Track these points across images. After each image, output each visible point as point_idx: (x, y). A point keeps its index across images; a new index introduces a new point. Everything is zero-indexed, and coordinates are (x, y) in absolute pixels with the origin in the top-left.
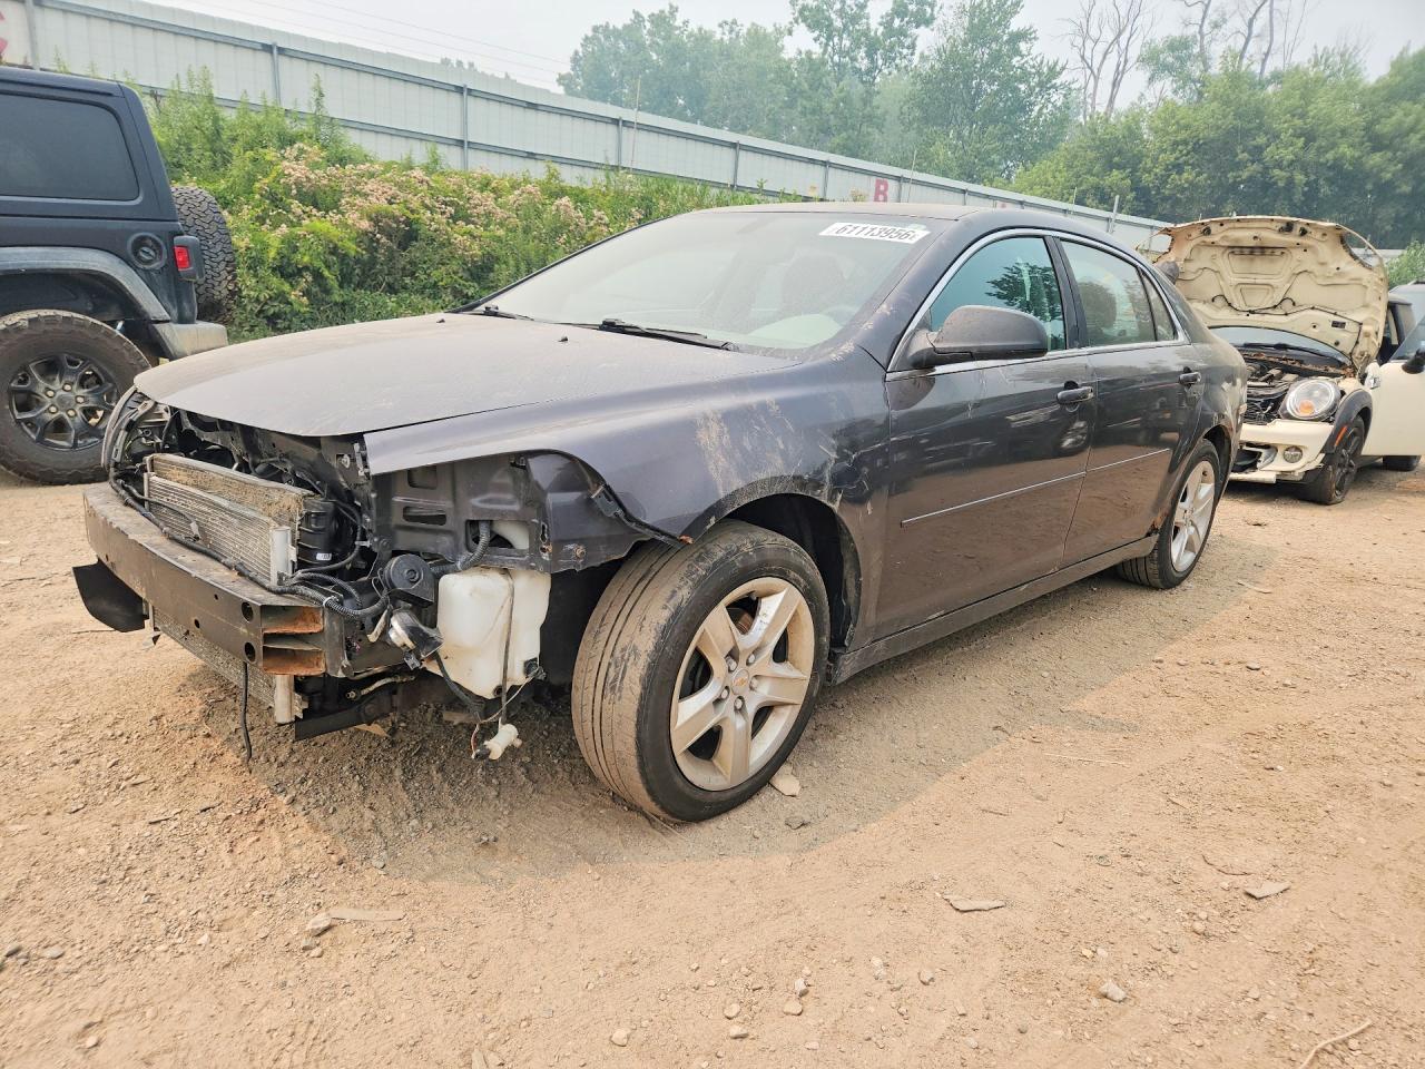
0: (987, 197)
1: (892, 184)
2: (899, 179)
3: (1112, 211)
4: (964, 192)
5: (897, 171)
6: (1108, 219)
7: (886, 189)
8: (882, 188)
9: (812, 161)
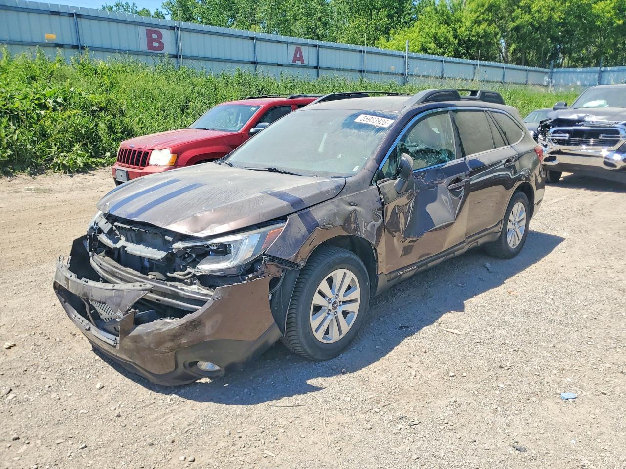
0: (280, 42)
2: (173, 29)
3: (405, 51)
4: (252, 39)
6: (403, 57)
9: (57, 14)
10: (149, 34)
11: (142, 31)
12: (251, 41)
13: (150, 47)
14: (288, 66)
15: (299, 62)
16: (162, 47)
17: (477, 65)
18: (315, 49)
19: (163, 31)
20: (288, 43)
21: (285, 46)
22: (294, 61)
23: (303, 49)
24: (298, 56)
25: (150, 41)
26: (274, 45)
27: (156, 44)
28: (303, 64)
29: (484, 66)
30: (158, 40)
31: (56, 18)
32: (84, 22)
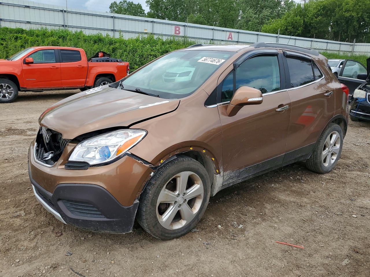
0: (223, 31)
1: (182, 29)
2: (184, 26)
3: (278, 34)
4: (213, 29)
5: (183, 24)
6: (277, 37)
7: (179, 29)
8: (177, 29)
9: (147, 21)
10: (176, 28)
11: (173, 27)
12: (212, 31)
13: (175, 33)
14: (225, 41)
15: (230, 39)
16: (179, 33)
17: (313, 41)
18: (237, 33)
19: (180, 27)
20: (227, 31)
21: (225, 32)
22: (228, 39)
23: (233, 34)
24: (230, 37)
25: (176, 31)
26: (221, 32)
27: (177, 32)
28: (232, 40)
29: (317, 41)
30: (179, 31)
31: (147, 23)
32: (155, 24)
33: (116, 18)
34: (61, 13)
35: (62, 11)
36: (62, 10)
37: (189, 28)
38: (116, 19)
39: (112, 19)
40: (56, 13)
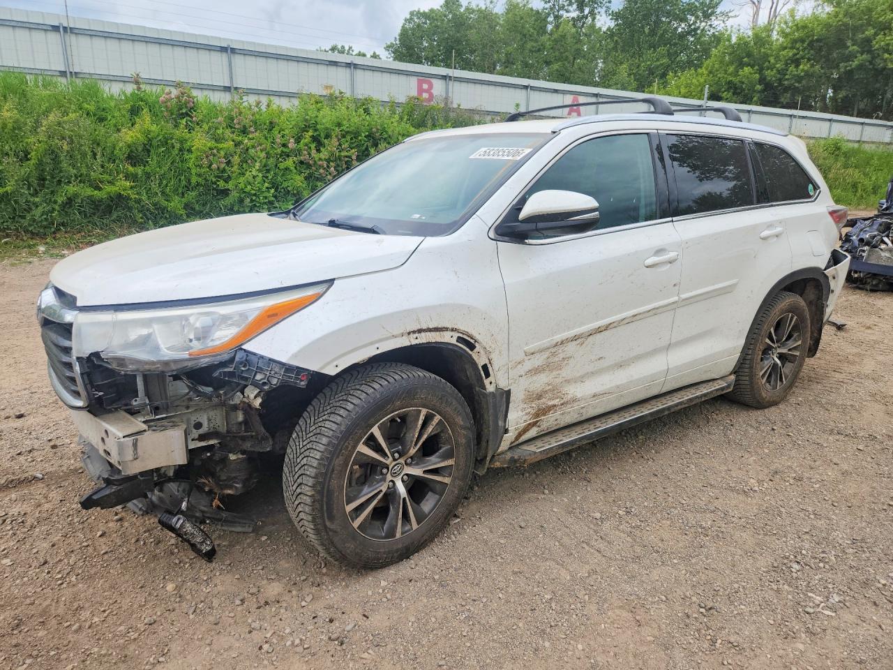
0: (556, 91)
1: (438, 87)
2: (444, 77)
3: (703, 99)
4: (526, 87)
5: (441, 71)
6: (700, 107)
7: (431, 86)
8: (425, 86)
9: (334, 63)
10: (420, 84)
11: (414, 80)
12: (524, 91)
16: (431, 99)
17: (795, 116)
19: (434, 81)
20: (564, 92)
21: (561, 96)
22: (570, 114)
25: (421, 91)
26: (548, 94)
27: (425, 95)
30: (429, 91)
31: (333, 69)
32: (359, 73)
33: (237, 51)
34: (54, 38)
35: (56, 28)
36: (58, 25)
37: (457, 84)
38: (237, 56)
39: (224, 55)
40: (38, 36)
